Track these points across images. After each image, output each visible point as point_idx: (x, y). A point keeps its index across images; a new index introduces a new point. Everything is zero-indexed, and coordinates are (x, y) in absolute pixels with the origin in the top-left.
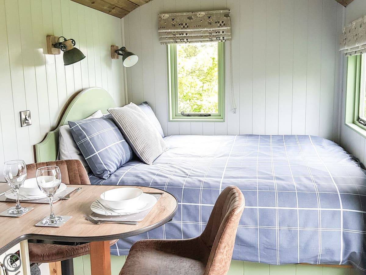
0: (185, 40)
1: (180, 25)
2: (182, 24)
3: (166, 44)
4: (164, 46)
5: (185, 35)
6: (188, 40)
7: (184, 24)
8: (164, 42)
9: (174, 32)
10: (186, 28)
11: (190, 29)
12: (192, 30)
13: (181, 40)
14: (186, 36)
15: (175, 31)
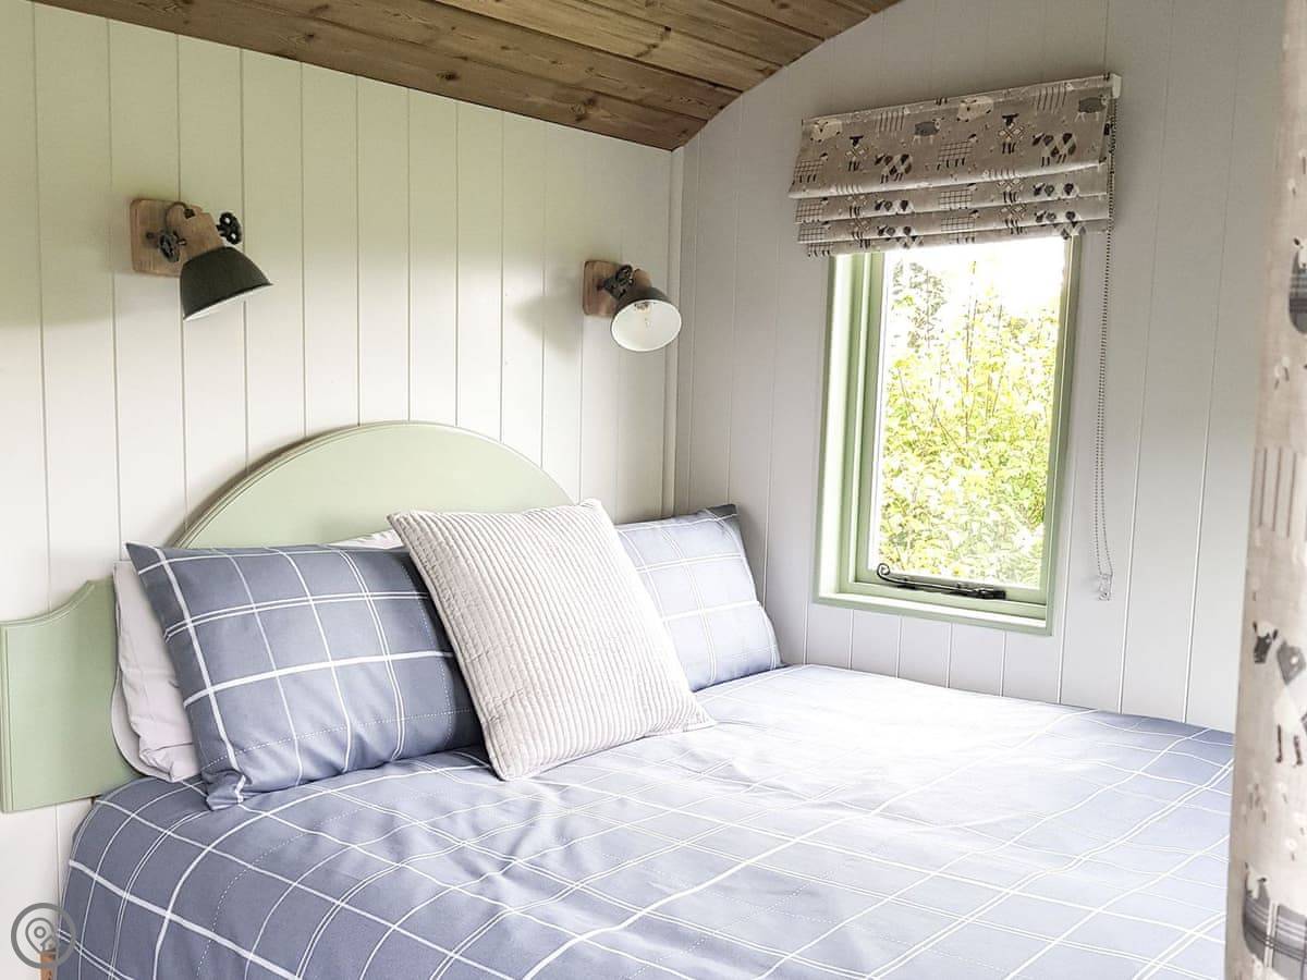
0: (900, 233)
1: (878, 161)
2: (889, 160)
3: (828, 251)
4: (819, 261)
5: (896, 209)
6: (914, 233)
7: (897, 158)
8: (820, 245)
9: (856, 197)
10: (899, 178)
11: (915, 179)
12: (924, 184)
13: (881, 232)
14: (901, 212)
15: (862, 192)
